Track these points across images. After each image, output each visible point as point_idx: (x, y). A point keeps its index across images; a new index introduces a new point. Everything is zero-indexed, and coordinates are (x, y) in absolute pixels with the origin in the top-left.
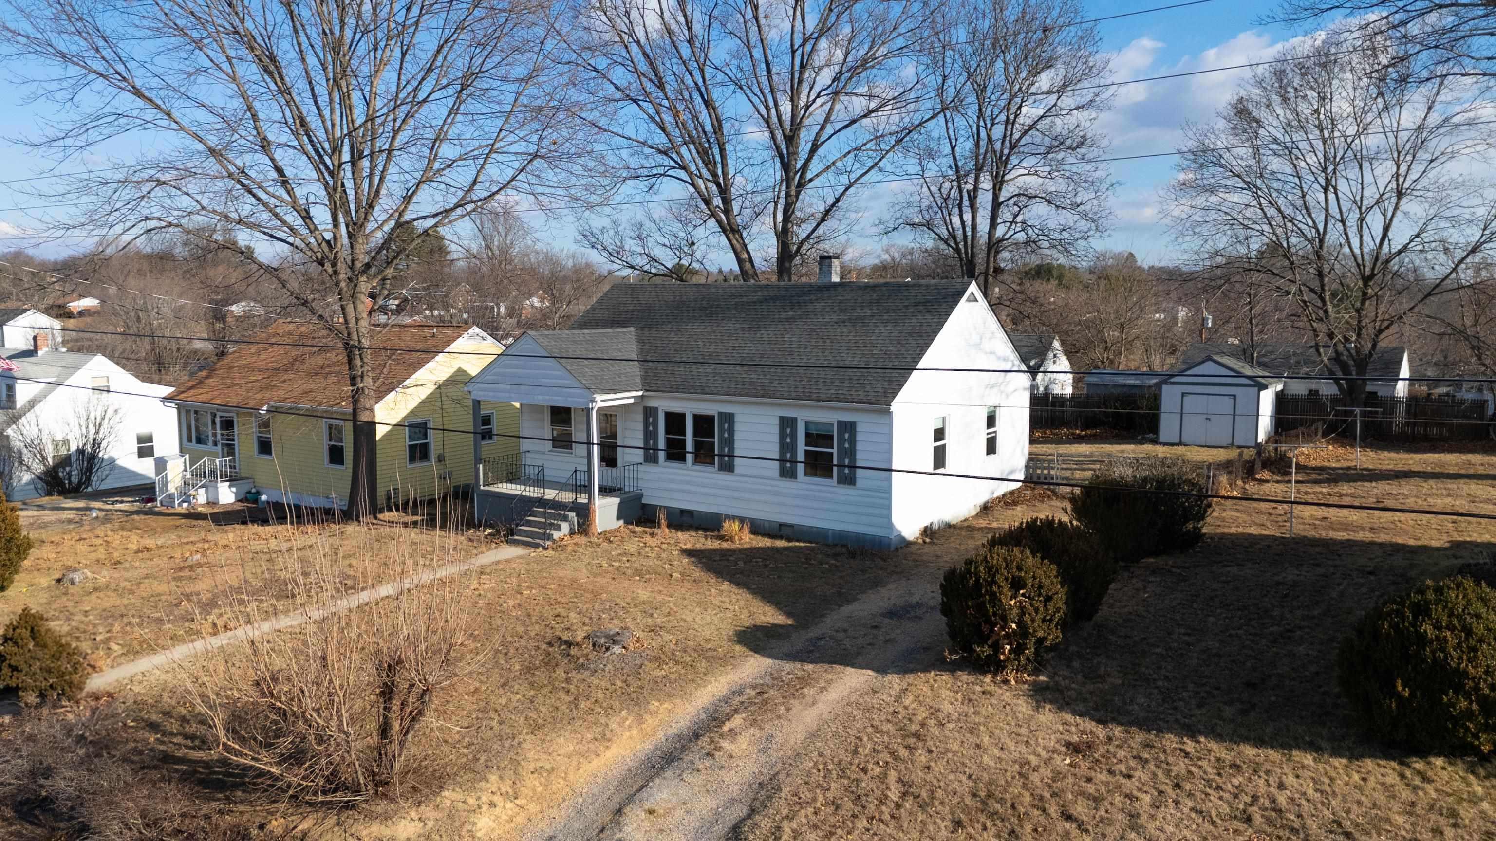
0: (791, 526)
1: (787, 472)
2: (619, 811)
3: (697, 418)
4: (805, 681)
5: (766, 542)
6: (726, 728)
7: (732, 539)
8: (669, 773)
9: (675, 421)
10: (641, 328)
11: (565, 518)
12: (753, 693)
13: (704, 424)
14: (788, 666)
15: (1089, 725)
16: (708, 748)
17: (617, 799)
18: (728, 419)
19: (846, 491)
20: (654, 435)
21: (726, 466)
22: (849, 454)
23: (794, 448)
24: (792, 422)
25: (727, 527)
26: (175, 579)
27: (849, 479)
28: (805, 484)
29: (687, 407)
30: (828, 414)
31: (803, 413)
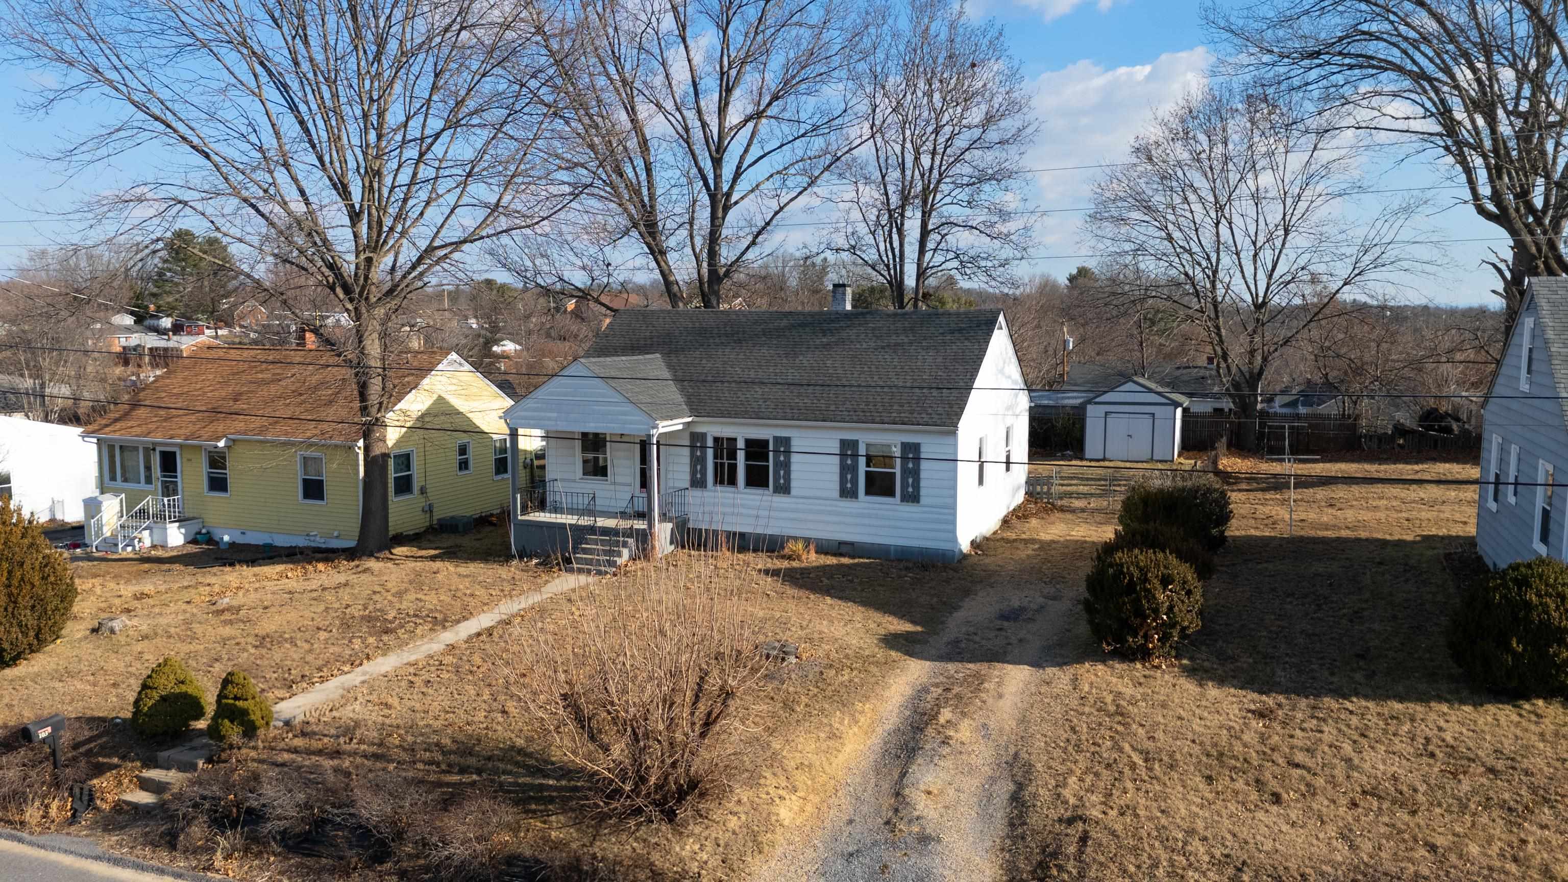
0: (852, 544)
1: (847, 492)
2: (898, 794)
3: (749, 443)
5: (831, 560)
6: (942, 720)
7: (799, 558)
8: (920, 761)
9: (725, 447)
10: (667, 355)
11: (625, 545)
12: (940, 691)
13: (757, 449)
14: (951, 667)
15: (1253, 695)
16: (940, 738)
17: (886, 786)
18: (784, 443)
19: (909, 509)
20: (702, 460)
21: (784, 489)
22: (913, 473)
23: (854, 469)
24: (854, 444)
25: (790, 546)
26: (226, 623)
27: (912, 497)
28: (866, 503)
29: (743, 432)
30: (893, 437)
31: (866, 436)
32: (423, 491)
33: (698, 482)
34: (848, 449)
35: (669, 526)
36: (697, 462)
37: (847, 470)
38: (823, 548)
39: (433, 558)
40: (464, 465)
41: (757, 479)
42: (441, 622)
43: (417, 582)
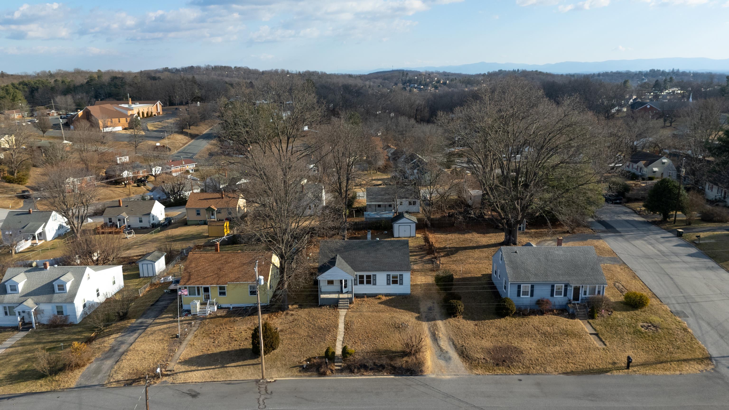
0: (389, 294)
1: (388, 284)
2: (439, 346)
3: (367, 276)
4: (435, 324)
5: (388, 298)
6: (436, 333)
8: (438, 340)
9: (361, 277)
10: (340, 255)
11: (347, 301)
12: (432, 328)
13: (369, 277)
14: (430, 323)
15: (474, 322)
16: (438, 337)
17: (437, 345)
18: (375, 275)
19: (401, 286)
20: (357, 280)
21: (375, 284)
22: (401, 280)
23: (390, 280)
24: (389, 275)
25: (379, 297)
27: (401, 284)
28: (392, 286)
29: (365, 274)
30: (397, 273)
31: (392, 273)
33: (356, 284)
34: (388, 276)
36: (355, 280)
37: (388, 280)
38: (386, 295)
41: (369, 282)
43: (313, 317)
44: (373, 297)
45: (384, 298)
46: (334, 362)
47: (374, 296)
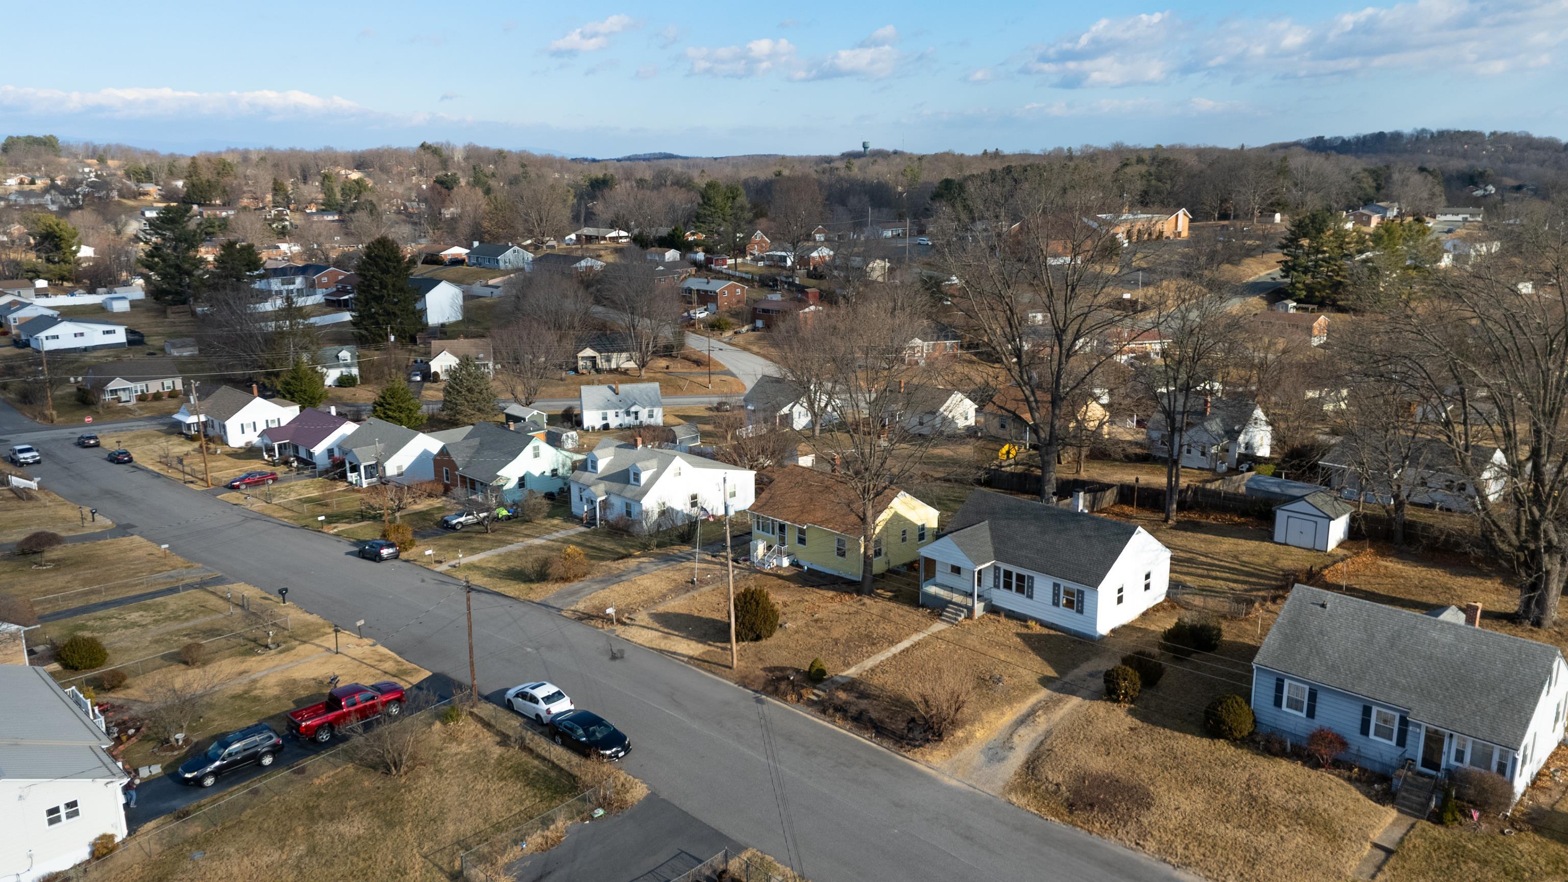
0: (1057, 626)
1: (1056, 603)
2: (1011, 734)
3: (1018, 575)
4: (1060, 700)
5: (1045, 631)
6: (1037, 714)
7: (1032, 628)
8: (1024, 725)
9: (1008, 574)
10: (990, 522)
11: (962, 611)
12: (1045, 703)
13: (1020, 578)
14: (1055, 694)
15: (1138, 722)
16: (1034, 719)
17: (1010, 731)
18: (1031, 578)
19: (1078, 616)
20: (999, 578)
21: (1030, 596)
22: (1081, 602)
23: (1059, 595)
24: (1059, 586)
25: (1029, 623)
26: (821, 628)
27: (1081, 611)
28: (1062, 610)
29: (1015, 570)
30: (1075, 586)
31: (1064, 584)
32: (886, 554)
33: (997, 586)
34: (1056, 586)
35: (982, 604)
36: (996, 577)
37: (1056, 595)
38: (1043, 624)
39: (890, 599)
40: (904, 540)
41: (1020, 589)
42: (892, 643)
43: (884, 617)
44: (1020, 620)
45: (1037, 629)
46: (815, 688)
47: (1022, 619)
